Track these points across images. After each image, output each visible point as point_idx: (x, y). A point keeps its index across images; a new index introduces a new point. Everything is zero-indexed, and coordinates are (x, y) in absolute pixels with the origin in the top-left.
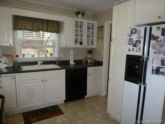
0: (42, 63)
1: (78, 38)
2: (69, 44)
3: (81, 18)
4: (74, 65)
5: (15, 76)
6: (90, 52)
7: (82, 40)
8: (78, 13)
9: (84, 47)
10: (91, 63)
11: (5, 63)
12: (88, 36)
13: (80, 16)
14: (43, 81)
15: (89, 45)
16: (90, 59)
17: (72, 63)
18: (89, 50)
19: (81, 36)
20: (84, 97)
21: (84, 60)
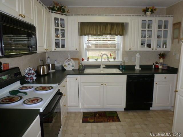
0: (104, 66)
1: (145, 40)
2: (134, 47)
3: (150, 16)
4: (140, 71)
5: (78, 77)
6: (162, 56)
7: (151, 42)
8: (145, 11)
9: (153, 50)
10: (162, 69)
11: (73, 66)
12: (159, 37)
13: (148, 13)
14: (102, 85)
15: (160, 47)
16: (161, 64)
17: (137, 68)
18: (161, 53)
19: (150, 37)
20: (149, 109)
21: (153, 66)
